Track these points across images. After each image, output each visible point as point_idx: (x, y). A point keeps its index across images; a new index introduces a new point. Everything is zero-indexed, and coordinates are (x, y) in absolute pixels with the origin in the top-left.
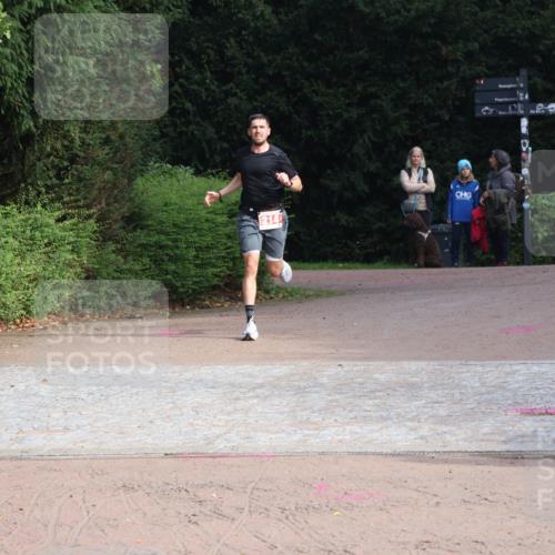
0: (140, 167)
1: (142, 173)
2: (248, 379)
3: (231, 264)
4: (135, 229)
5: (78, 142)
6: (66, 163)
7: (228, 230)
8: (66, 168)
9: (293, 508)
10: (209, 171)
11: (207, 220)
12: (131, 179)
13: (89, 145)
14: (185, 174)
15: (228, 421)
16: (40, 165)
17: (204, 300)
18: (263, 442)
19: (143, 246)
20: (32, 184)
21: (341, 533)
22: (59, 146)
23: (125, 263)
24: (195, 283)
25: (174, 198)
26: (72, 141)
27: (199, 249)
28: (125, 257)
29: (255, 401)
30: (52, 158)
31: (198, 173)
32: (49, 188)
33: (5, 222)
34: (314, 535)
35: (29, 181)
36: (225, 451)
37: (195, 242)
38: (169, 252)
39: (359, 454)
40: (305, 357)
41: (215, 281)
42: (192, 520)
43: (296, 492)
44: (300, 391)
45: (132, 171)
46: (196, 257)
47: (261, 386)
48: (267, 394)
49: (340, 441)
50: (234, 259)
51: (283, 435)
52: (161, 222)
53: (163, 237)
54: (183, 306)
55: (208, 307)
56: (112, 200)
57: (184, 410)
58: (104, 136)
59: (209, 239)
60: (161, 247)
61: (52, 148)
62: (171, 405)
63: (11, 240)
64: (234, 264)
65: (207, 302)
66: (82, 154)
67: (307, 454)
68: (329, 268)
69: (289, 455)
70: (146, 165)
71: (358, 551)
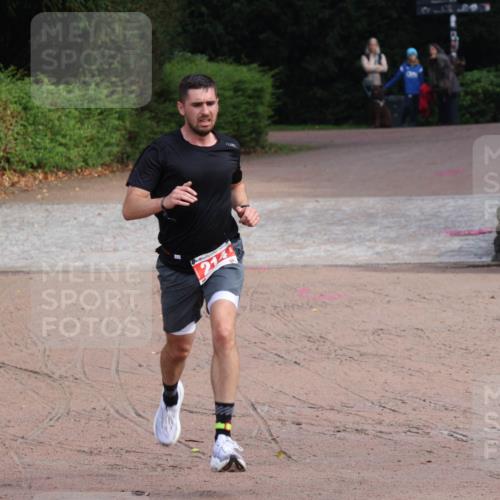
0: (167, 56)
1: (170, 60)
3: (236, 128)
4: (165, 101)
7: (233, 102)
9: (282, 306)
10: (219, 58)
14: (201, 60)
18: (260, 258)
21: (317, 324)
23: (158, 126)
28: (158, 122)
31: (211, 59)
39: (330, 266)
40: (291, 195)
43: (284, 294)
44: (288, 221)
45: (162, 58)
49: (317, 257)
50: (238, 123)
51: (275, 253)
64: (239, 127)
67: (292, 266)
68: (309, 129)
69: (280, 268)
70: (172, 54)
71: (330, 337)
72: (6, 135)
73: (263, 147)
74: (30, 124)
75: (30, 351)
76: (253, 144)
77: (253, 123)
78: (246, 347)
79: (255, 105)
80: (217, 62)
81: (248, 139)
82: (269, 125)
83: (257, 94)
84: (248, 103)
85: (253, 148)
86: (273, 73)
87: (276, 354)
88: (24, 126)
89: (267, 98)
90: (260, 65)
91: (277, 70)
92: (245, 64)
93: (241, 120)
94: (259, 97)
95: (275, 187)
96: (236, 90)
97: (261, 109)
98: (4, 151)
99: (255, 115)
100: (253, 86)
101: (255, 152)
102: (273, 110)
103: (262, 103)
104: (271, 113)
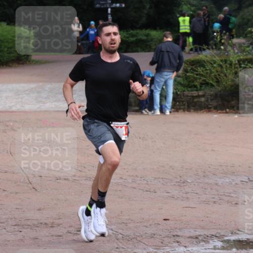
2: (22, 88)
11: (11, 39)
14: (4, 24)
15: (16, 101)
17: (10, 64)
18: (27, 107)
24: (7, 59)
27: (8, 48)
29: (25, 95)
31: (8, 24)
36: (15, 110)
37: (7, 46)
39: (57, 111)
40: (41, 81)
41: (13, 58)
42: (4, 131)
44: (39, 92)
46: (7, 51)
47: (27, 90)
48: (29, 93)
49: (51, 107)
51: (33, 105)
54: (3, 66)
55: (11, 66)
57: (3, 98)
67: (40, 112)
69: (35, 112)
73: (30, 61)
80: (11, 25)
85: (25, 61)
95: (34, 78)
101: (26, 63)
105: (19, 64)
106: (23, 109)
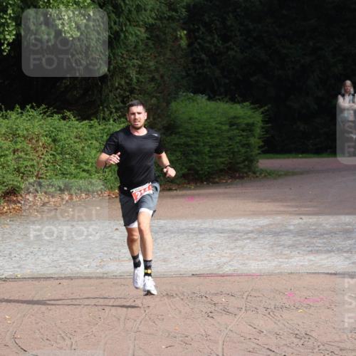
0: (173, 95)
1: (175, 99)
2: (243, 228)
3: (231, 156)
4: (171, 134)
5: (135, 80)
6: (128, 94)
7: (230, 134)
8: (128, 97)
9: (273, 307)
10: (217, 97)
11: (216, 128)
12: (168, 103)
13: (142, 82)
14: (202, 99)
15: (230, 254)
16: (111, 95)
17: (215, 178)
18: (254, 266)
19: (177, 145)
20: (107, 107)
21: (303, 323)
22: (123, 83)
24: (209, 168)
25: (196, 115)
26: (131, 80)
27: (212, 146)
29: (248, 241)
30: (119, 90)
31: (210, 99)
32: (117, 109)
33: (90, 131)
34: (286, 324)
35: (105, 105)
36: (230, 272)
37: (208, 142)
38: (193, 148)
39: (313, 273)
40: (279, 213)
41: (222, 167)
42: (210, 315)
43: (274, 297)
44: (276, 234)
45: (169, 98)
46: (210, 151)
47: (252, 232)
48: (256, 236)
49: (302, 266)
50: (233, 153)
51: (266, 262)
52: (187, 130)
53: (189, 139)
54: (202, 182)
55: (217, 183)
56: (156, 116)
57: (204, 247)
58: (151, 76)
59: (217, 140)
60: (188, 146)
61: (119, 84)
62: (195, 244)
63: (94, 142)
64: (234, 156)
65: (217, 180)
66: (137, 88)
67: (281, 273)
68: (293, 158)
69: (270, 274)
70: (177, 94)
71: (314, 334)
72: (38, 163)
73: (254, 173)
74: (58, 154)
75: (58, 346)
76: (245, 170)
77: (245, 152)
78: (242, 342)
79: (248, 136)
80: (215, 100)
81: (241, 166)
82: (259, 154)
83: (249, 128)
84: (242, 135)
85: (246, 173)
86: (262, 110)
87: (268, 349)
88: (53, 155)
89: (258, 131)
90: (252, 103)
91: (266, 108)
92: (239, 103)
93: (236, 150)
94: (251, 131)
95: (266, 206)
96: (231, 125)
97: (253, 140)
98: (37, 176)
99: (248, 145)
100: (246, 122)
101: (248, 176)
102: (263, 141)
103: (254, 136)
104: (262, 144)
105: (233, 178)
106: (244, 269)
